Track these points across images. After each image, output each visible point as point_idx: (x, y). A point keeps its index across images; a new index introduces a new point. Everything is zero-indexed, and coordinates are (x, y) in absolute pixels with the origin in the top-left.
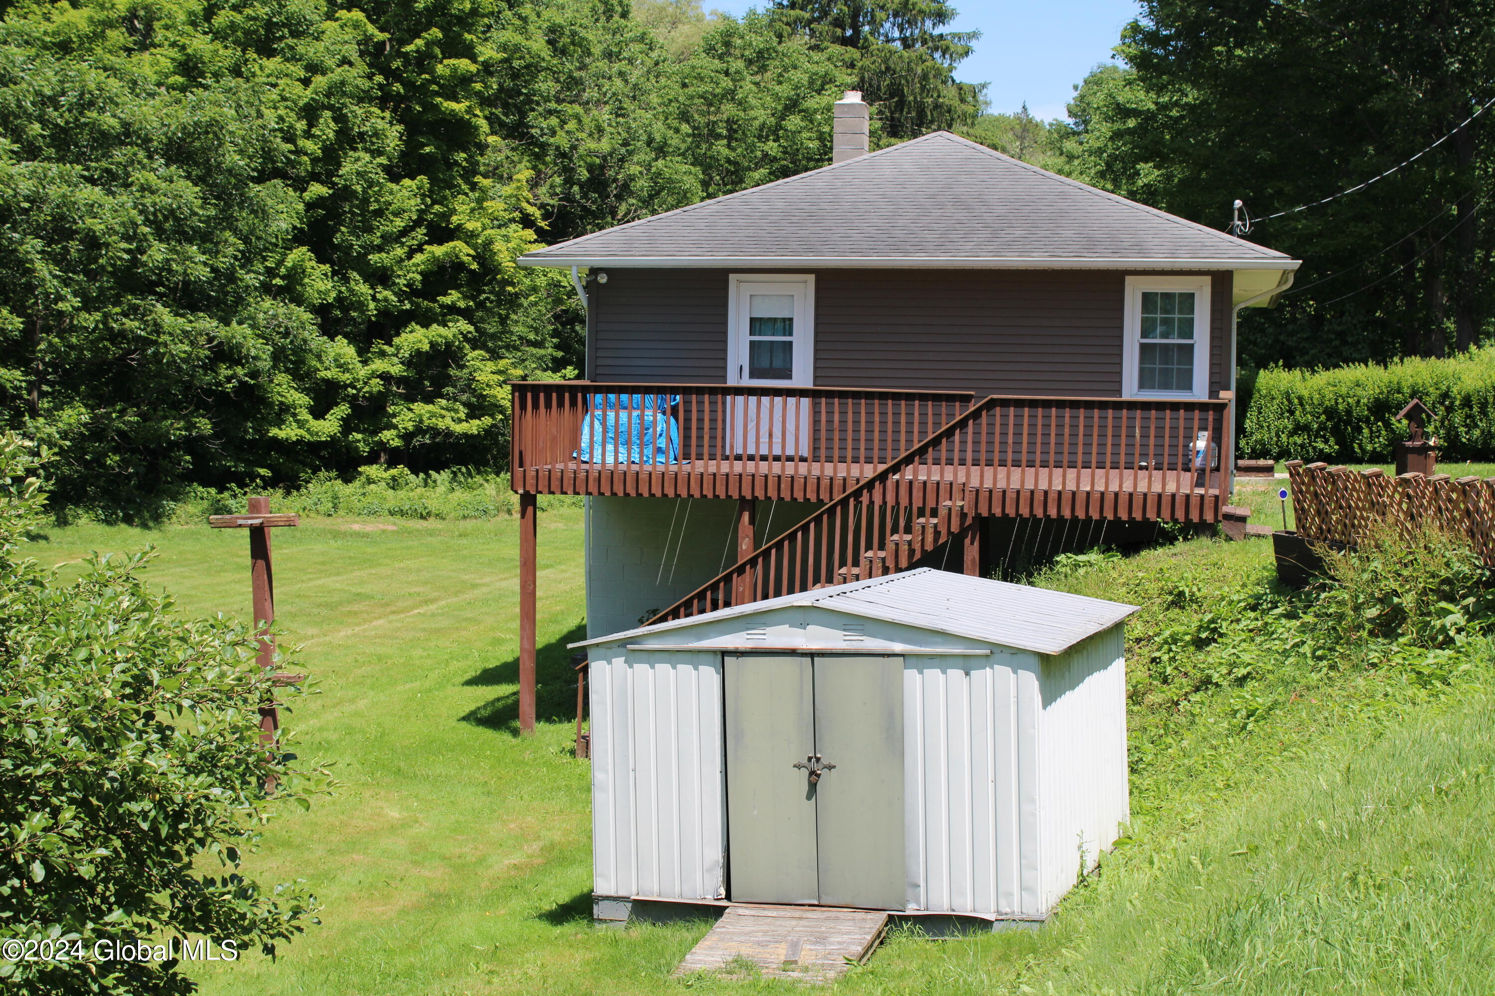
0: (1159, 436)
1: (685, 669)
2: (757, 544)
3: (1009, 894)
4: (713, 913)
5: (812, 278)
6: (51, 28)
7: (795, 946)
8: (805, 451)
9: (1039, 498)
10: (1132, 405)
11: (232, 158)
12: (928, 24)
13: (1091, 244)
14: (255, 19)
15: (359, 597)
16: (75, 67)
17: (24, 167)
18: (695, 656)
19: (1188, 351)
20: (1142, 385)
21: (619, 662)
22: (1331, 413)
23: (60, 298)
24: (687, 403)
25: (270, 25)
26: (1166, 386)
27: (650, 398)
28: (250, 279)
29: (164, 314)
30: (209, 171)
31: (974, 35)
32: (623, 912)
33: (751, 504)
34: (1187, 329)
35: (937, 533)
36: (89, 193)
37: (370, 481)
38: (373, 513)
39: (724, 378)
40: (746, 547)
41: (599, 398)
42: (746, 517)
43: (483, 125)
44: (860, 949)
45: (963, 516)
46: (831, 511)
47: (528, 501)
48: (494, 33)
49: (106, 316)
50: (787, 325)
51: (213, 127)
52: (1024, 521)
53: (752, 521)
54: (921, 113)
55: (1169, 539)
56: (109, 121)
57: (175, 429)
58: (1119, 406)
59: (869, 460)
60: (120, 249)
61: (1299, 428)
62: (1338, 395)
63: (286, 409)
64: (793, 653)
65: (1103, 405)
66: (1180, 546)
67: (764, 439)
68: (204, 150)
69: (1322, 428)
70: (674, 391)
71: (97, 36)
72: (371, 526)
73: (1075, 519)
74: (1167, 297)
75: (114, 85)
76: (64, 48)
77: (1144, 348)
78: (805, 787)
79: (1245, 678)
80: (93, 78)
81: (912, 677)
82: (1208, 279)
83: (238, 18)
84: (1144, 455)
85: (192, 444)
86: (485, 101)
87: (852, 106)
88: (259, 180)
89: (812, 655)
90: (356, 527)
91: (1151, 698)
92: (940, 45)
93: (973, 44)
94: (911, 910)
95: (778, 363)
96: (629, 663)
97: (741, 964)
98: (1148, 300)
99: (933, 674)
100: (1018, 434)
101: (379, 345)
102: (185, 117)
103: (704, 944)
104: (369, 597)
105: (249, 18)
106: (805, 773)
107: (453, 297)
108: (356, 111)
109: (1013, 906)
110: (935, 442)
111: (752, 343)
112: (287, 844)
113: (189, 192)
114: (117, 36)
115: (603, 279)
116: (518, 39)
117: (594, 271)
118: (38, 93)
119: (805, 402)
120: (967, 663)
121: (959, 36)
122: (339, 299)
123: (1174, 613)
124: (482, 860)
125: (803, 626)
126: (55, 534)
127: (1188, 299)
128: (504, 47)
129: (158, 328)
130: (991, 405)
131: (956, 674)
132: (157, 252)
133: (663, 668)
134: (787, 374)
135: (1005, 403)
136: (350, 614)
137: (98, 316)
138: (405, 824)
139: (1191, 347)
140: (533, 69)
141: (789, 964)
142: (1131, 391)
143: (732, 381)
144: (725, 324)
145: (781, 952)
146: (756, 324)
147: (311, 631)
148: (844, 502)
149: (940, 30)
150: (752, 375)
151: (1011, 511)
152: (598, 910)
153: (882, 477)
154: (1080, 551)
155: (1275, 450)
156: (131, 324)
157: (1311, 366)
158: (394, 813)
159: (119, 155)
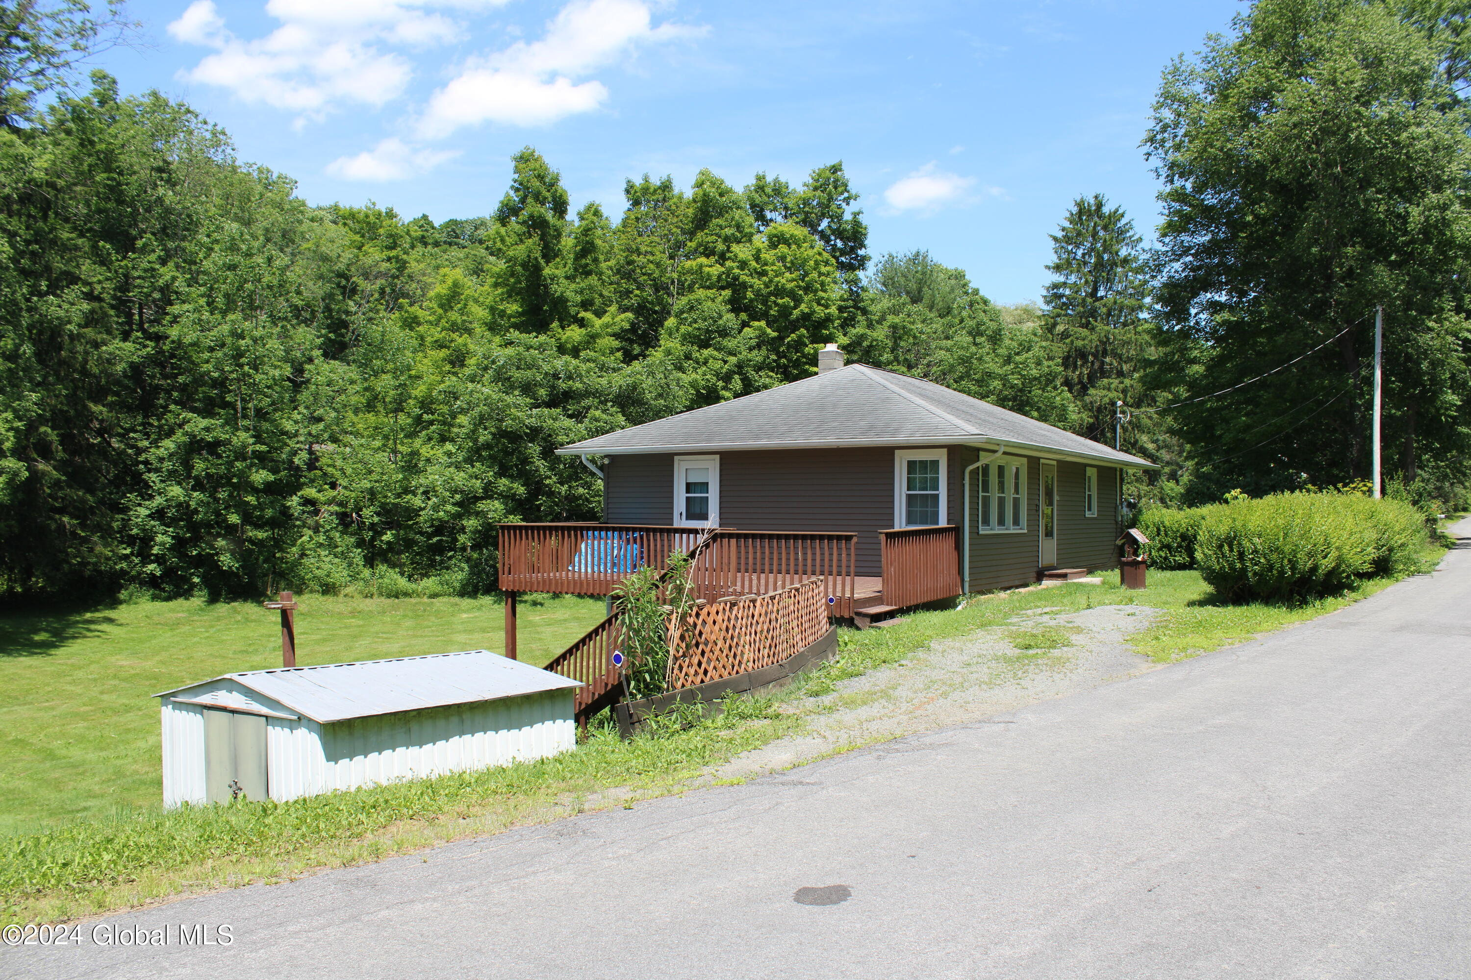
6: (563, 339)
10: (901, 534)
14: (699, 329)
16: (568, 358)
19: (937, 497)
20: (909, 522)
24: (641, 537)
25: (707, 331)
26: (922, 520)
34: (934, 484)
39: (670, 523)
41: (591, 533)
50: (704, 487)
58: (893, 535)
64: (224, 709)
70: (634, 530)
71: (588, 343)
74: (923, 463)
77: (909, 497)
82: (945, 450)
83: (690, 329)
89: (234, 712)
95: (701, 511)
98: (911, 465)
105: (695, 329)
111: (687, 498)
115: (606, 462)
117: (603, 457)
127: (935, 464)
134: (705, 518)
139: (938, 495)
142: (900, 524)
143: (675, 524)
144: (672, 486)
146: (689, 487)
150: (688, 518)
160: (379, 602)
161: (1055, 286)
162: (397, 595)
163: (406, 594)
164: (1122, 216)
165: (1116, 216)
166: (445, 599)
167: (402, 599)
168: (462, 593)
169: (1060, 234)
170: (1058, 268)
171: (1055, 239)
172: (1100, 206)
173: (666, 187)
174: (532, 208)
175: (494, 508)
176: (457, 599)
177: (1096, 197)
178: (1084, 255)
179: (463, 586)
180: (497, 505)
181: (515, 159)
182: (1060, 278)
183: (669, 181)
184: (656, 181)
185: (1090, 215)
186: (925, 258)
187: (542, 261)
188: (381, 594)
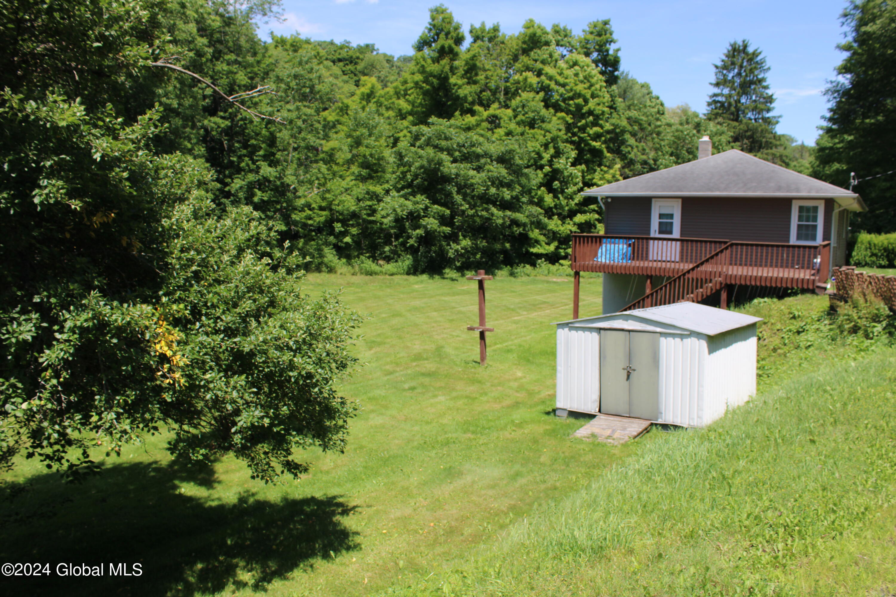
0: (793, 257)
1: (587, 333)
2: (652, 289)
3: (693, 419)
4: (591, 416)
5: (680, 200)
6: (464, 123)
7: (614, 431)
8: (677, 260)
9: (748, 278)
10: (794, 247)
11: (519, 162)
12: (764, 113)
13: (779, 189)
15: (544, 303)
16: (470, 134)
17: (454, 165)
18: (591, 329)
19: (815, 227)
20: (799, 238)
21: (566, 330)
22: (886, 249)
23: (462, 205)
24: (634, 242)
25: (534, 119)
26: (807, 239)
27: (621, 240)
28: (524, 200)
29: (494, 210)
30: (511, 165)
31: (780, 117)
32: (565, 414)
33: (650, 277)
34: (815, 219)
35: (712, 289)
36: (472, 173)
37: (562, 265)
38: (560, 275)
39: (649, 234)
40: (648, 291)
41: (604, 240)
42: (649, 281)
43: (605, 151)
44: (635, 434)
45: (721, 283)
46: (675, 280)
47: (577, 274)
48: (609, 120)
49: (477, 211)
50: (671, 216)
51: (511, 151)
52: (753, 287)
53: (651, 283)
54: (761, 144)
55: (795, 294)
56: (479, 150)
57: (498, 246)
58: (789, 247)
59: (691, 262)
60: (482, 189)
61: (873, 255)
62: (889, 243)
63: (537, 242)
64: (622, 330)
65: (783, 246)
66: (799, 296)
67: (669, 254)
68: (511, 158)
69: (882, 255)
71: (478, 125)
72: (559, 280)
73: (771, 287)
74: (808, 207)
75: (481, 139)
76: (468, 129)
77: (798, 226)
78: (626, 377)
79: (809, 346)
80: (475, 137)
81: (663, 340)
82: (823, 201)
84: (798, 264)
85: (504, 251)
86: (605, 142)
87: (705, 142)
88: (526, 168)
89: (629, 331)
90: (554, 280)
91: (779, 351)
92: (767, 121)
93: (780, 120)
94: (660, 421)
95: (668, 229)
96: (570, 330)
97: (593, 435)
98: (801, 209)
99: (670, 339)
100: (741, 255)
101: (568, 220)
102: (503, 149)
103: (585, 427)
104: (548, 303)
106: (626, 371)
107: (592, 207)
108: (561, 145)
109: (695, 423)
110: (712, 257)
111: (660, 222)
112: (479, 382)
113: (504, 171)
114: (485, 125)
115: (609, 200)
116: (618, 121)
117: (607, 197)
118: (458, 143)
119: (678, 243)
120: (682, 337)
121: (775, 117)
122: (556, 206)
123: (793, 321)
124: (539, 392)
125: (627, 320)
126: (460, 279)
127: (815, 209)
128: (613, 125)
129: (492, 215)
130: (732, 245)
131: (678, 340)
132: (493, 190)
133: (580, 333)
134: (671, 233)
135: (737, 244)
136: (541, 308)
137: (474, 211)
138: (521, 378)
140: (623, 132)
141: (609, 437)
142: (793, 240)
143: (652, 235)
144: (650, 215)
145: (608, 432)
146: (661, 216)
147: (525, 313)
148: (679, 278)
149: (767, 115)
150: (660, 232)
151: (748, 283)
152: (557, 413)
153: (693, 269)
154: (763, 297)
155: (864, 263)
156: (484, 213)
157: (879, 233)
158: (519, 374)
159: (483, 161)
160: (360, 279)
161: (715, 95)
162: (371, 273)
163: (376, 274)
164: (760, 53)
165: (755, 54)
166: (399, 277)
167: (374, 276)
168: (408, 274)
169: (720, 64)
170: (717, 85)
171: (717, 67)
172: (745, 47)
173: (496, 29)
174: (442, 41)
175: (432, 223)
176: (406, 277)
177: (744, 41)
178: (733, 77)
179: (409, 269)
180: (432, 220)
181: (432, 11)
182: (717, 90)
183: (498, 26)
184: (489, 26)
185: (739, 51)
186: (627, 75)
187: (450, 74)
188: (362, 273)
